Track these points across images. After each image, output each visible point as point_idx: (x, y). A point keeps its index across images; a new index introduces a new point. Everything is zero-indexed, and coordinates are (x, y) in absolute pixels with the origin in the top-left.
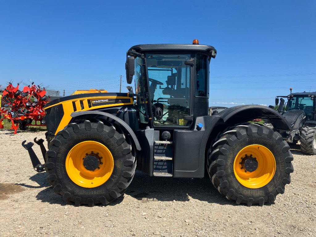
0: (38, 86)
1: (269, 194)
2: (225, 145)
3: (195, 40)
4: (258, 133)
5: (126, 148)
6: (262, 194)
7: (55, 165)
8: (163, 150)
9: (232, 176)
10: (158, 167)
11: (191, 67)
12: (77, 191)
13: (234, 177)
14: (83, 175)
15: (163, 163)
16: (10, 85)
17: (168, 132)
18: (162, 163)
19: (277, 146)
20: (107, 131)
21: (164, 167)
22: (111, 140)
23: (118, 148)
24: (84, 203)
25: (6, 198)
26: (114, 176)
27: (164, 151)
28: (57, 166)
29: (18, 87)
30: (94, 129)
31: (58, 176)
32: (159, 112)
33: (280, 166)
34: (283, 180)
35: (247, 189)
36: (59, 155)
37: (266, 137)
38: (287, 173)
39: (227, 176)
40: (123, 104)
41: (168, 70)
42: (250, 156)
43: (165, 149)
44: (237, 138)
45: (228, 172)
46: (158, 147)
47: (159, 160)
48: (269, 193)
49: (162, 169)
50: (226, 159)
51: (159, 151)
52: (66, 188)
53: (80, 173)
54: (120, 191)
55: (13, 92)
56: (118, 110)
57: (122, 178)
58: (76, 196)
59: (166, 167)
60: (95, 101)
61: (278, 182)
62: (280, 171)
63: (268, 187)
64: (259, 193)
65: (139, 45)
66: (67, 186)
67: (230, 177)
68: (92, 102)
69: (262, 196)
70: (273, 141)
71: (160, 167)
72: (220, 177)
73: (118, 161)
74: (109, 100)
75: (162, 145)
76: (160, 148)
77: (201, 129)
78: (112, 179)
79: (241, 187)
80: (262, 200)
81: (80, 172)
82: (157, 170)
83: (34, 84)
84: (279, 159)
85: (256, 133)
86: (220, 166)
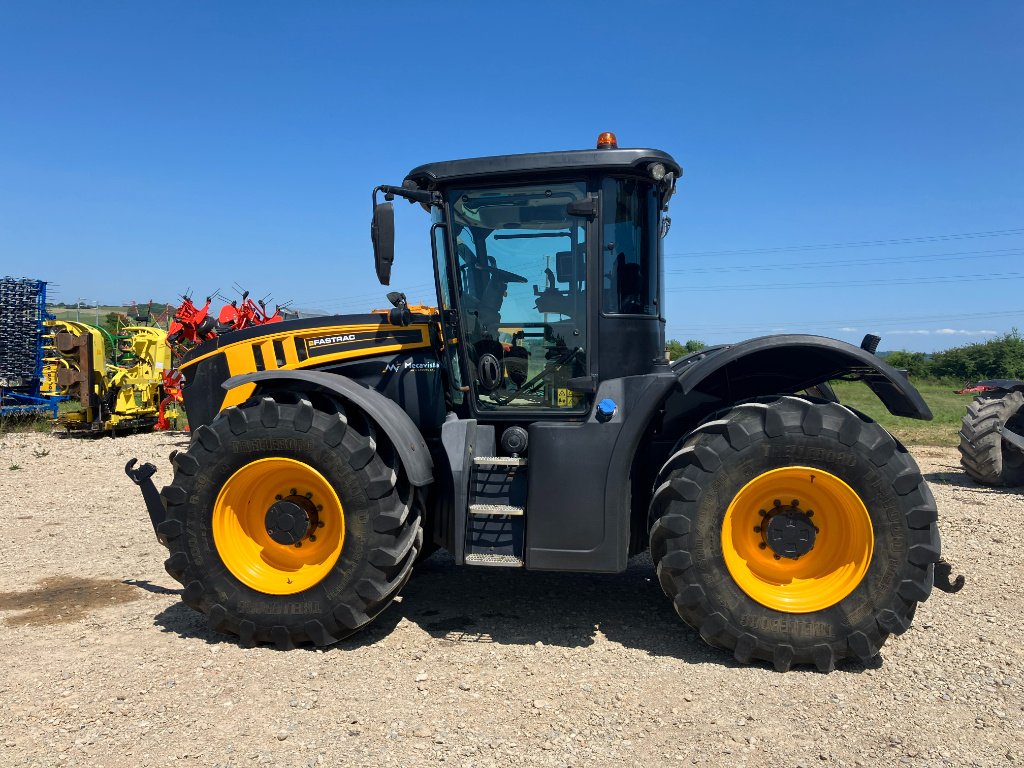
0: (260, 302)
1: (852, 632)
2: (691, 468)
3: (603, 136)
4: (802, 427)
5: (379, 479)
6: (825, 633)
7: (185, 527)
8: (503, 484)
9: (716, 571)
10: (485, 537)
11: (589, 223)
12: (245, 602)
13: (726, 571)
14: (269, 558)
15: (501, 525)
16: (188, 302)
17: (519, 430)
18: (498, 526)
19: (873, 472)
20: (323, 429)
21: (504, 538)
22: (334, 454)
23: (354, 477)
24: (265, 638)
25: (78, 617)
26: (347, 561)
27: (506, 488)
28: (189, 531)
29: (207, 308)
30: (285, 421)
31: (191, 558)
32: (488, 368)
33: (890, 538)
34: (901, 588)
35: (774, 613)
36: (194, 499)
37: (834, 441)
38: (913, 564)
39: (700, 569)
40: (398, 347)
41: (562, 235)
42: (790, 504)
43: (508, 483)
44: (731, 446)
45: (703, 556)
46: (487, 475)
47: (490, 515)
48: (850, 630)
49: (497, 544)
50: (694, 515)
51: (489, 489)
52: (214, 593)
53: (263, 553)
54: (365, 606)
55: (195, 323)
56: (385, 364)
57: (369, 569)
58: (241, 616)
59: (508, 537)
60: (316, 342)
61: (884, 592)
62: (890, 557)
63: (847, 608)
64: (814, 630)
65: (427, 167)
66: (216, 589)
67: (709, 571)
68: (307, 344)
69: (825, 640)
70: (859, 454)
71: (491, 538)
72: (678, 573)
73: (355, 518)
74: (358, 336)
75: (501, 469)
76: (493, 478)
77: (610, 419)
78: (342, 571)
79: (748, 608)
80: (824, 652)
81: (261, 548)
82: (483, 545)
83: (248, 298)
84: (885, 517)
85: (795, 427)
86: (673, 535)
